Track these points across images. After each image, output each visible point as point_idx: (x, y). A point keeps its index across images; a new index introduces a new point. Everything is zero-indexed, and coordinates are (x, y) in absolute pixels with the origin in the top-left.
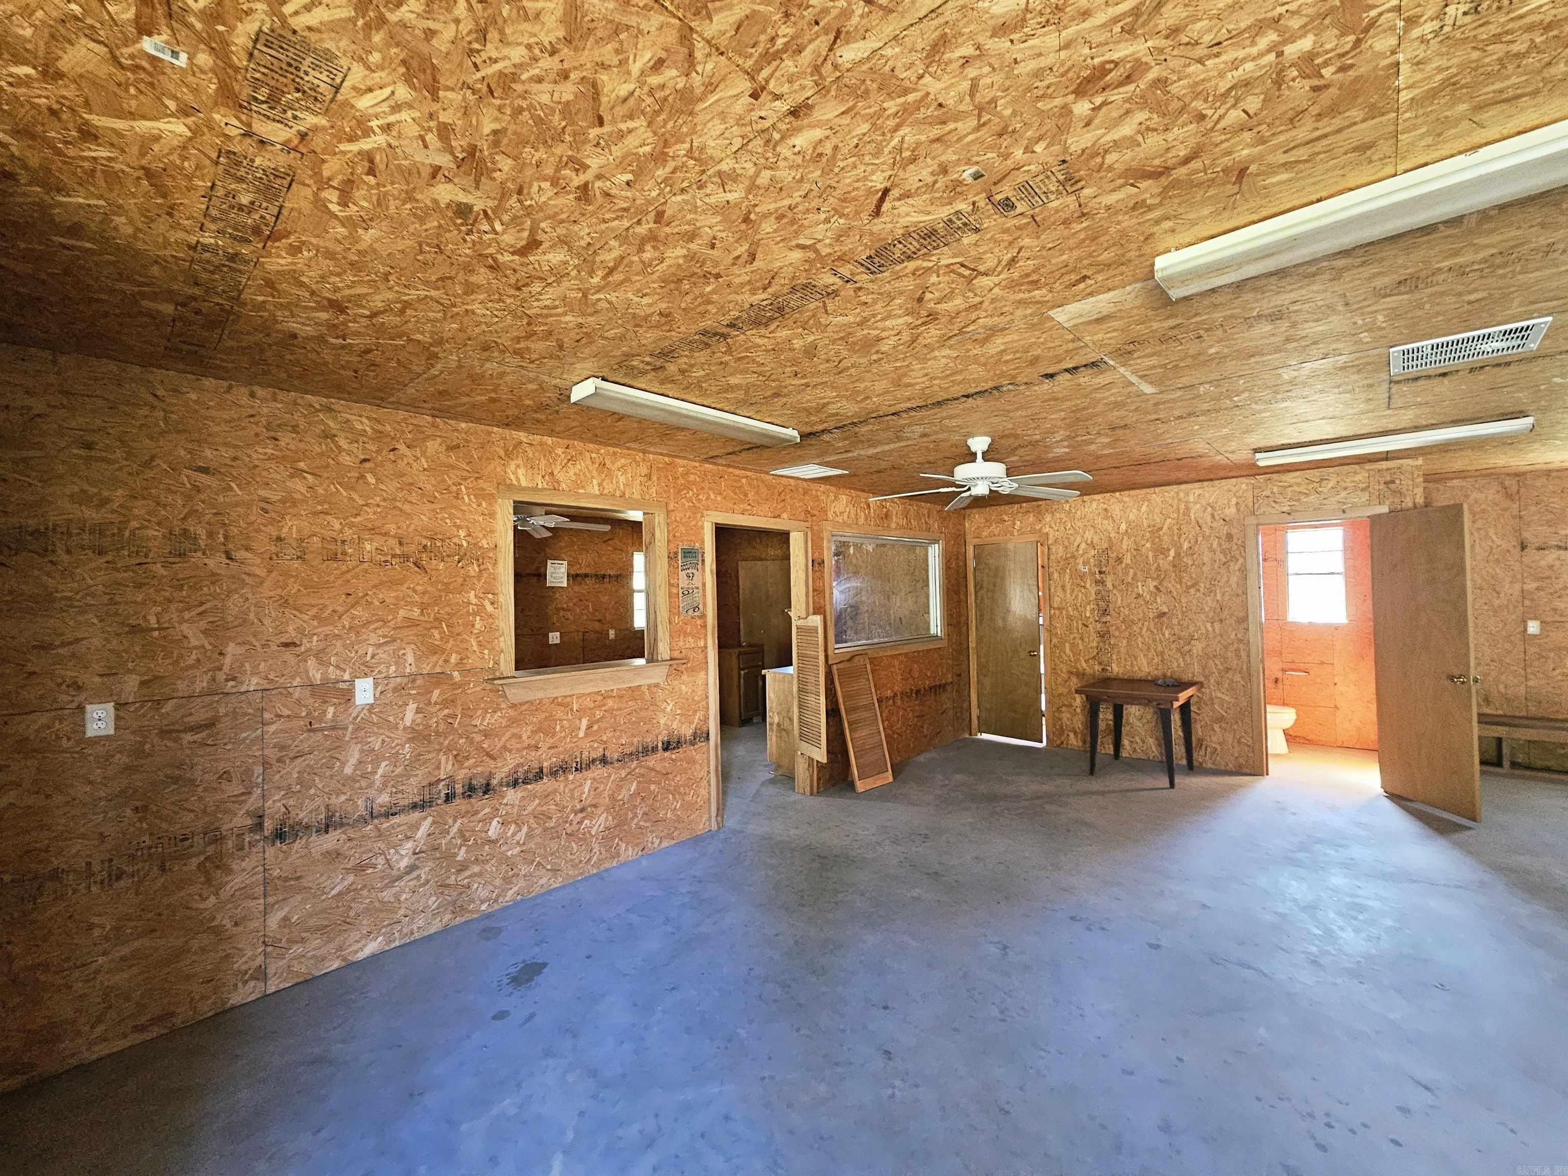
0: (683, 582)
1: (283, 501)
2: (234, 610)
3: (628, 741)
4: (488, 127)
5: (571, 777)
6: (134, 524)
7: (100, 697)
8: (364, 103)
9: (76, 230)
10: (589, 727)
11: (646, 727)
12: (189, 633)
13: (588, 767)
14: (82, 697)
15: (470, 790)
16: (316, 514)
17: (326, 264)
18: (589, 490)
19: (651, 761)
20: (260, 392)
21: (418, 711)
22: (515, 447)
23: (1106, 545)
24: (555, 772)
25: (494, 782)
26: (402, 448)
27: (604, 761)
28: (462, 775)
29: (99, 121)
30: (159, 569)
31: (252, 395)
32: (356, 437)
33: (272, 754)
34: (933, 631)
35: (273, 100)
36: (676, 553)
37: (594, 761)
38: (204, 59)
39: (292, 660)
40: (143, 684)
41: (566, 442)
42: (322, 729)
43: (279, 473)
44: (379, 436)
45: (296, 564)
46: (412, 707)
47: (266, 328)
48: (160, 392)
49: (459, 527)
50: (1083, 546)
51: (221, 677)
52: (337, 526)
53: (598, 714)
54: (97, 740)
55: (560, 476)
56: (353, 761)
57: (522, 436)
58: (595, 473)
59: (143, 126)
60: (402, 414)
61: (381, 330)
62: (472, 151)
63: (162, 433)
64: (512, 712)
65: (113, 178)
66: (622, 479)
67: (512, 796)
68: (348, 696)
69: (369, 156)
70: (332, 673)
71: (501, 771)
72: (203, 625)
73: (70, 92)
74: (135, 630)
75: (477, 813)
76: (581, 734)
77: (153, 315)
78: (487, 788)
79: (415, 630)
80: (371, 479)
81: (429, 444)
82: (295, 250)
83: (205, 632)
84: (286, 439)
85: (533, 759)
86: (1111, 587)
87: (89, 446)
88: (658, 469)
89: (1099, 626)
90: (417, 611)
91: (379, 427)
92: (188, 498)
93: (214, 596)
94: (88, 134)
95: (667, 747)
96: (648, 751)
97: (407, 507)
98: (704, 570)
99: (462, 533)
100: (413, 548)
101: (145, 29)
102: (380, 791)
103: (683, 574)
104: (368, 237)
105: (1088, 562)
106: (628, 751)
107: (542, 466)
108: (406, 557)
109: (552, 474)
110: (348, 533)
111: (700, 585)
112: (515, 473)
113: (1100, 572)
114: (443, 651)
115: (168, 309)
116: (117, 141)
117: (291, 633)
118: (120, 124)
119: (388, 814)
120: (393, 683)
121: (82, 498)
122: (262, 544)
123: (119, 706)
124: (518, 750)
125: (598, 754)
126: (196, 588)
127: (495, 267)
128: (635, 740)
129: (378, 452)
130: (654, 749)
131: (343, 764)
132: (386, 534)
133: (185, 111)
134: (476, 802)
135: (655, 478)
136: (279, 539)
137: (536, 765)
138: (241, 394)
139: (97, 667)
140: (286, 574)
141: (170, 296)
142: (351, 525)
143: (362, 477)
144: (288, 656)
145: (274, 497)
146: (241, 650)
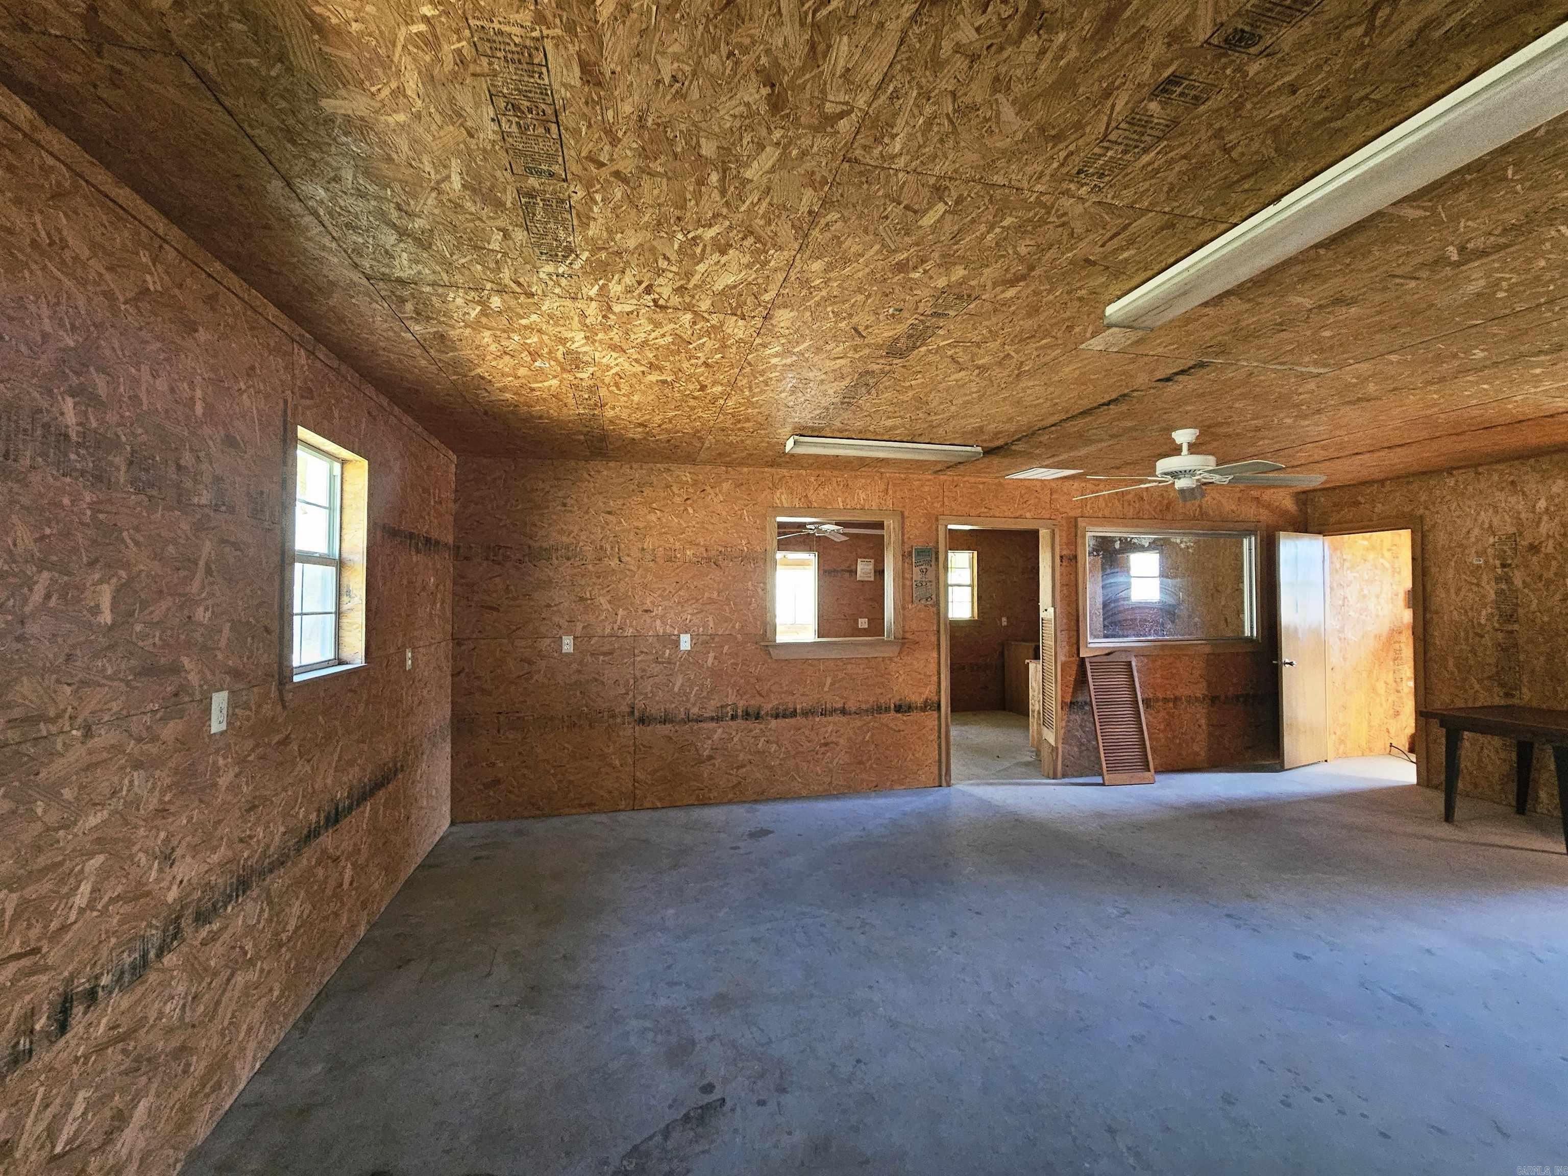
0: (917, 574)
1: (645, 527)
2: (622, 590)
3: (866, 699)
4: (651, 356)
5: (817, 719)
6: (581, 544)
7: (567, 634)
8: (604, 361)
9: (541, 417)
10: (832, 684)
11: (880, 691)
12: (602, 601)
13: (831, 714)
14: (561, 632)
15: (747, 715)
16: (661, 534)
17: (628, 411)
18: (836, 506)
19: (885, 718)
20: (635, 466)
21: (715, 658)
22: (780, 480)
23: (1513, 530)
24: (806, 713)
25: (763, 713)
26: (708, 488)
27: (844, 712)
28: (741, 704)
29: (533, 386)
30: (590, 567)
31: (631, 468)
32: (682, 484)
33: (638, 674)
34: (1247, 633)
35: (577, 367)
36: (910, 553)
37: (835, 710)
38: (553, 363)
39: (649, 621)
40: (584, 627)
41: (817, 472)
42: (663, 663)
43: (643, 511)
44: (695, 483)
45: (652, 564)
46: (712, 655)
47: (621, 438)
48: (592, 473)
49: (741, 538)
50: (1476, 531)
51: (616, 627)
52: (672, 540)
53: (841, 675)
54: (567, 654)
55: (813, 498)
56: (678, 684)
57: (784, 472)
58: (839, 493)
59: (546, 384)
60: (709, 467)
61: (668, 431)
62: (651, 364)
63: (593, 495)
64: (775, 666)
65: (544, 400)
66: (863, 496)
67: (773, 723)
68: (677, 643)
69: (617, 374)
70: (669, 630)
71: (767, 707)
72: (609, 598)
73: (524, 381)
74: (582, 599)
75: (751, 731)
76: (826, 689)
77: (579, 441)
78: (758, 717)
79: (715, 606)
80: (691, 511)
81: (724, 485)
82: (613, 408)
83: (610, 602)
84: (647, 491)
85: (790, 702)
86: (1520, 585)
87: (564, 505)
88: (894, 485)
89: (1500, 636)
90: (716, 594)
91: (695, 477)
92: (603, 528)
93: (614, 582)
94: (533, 390)
95: (898, 709)
96: (880, 709)
97: (710, 527)
98: (937, 566)
99: (744, 542)
100: (714, 553)
101: (534, 361)
102: (694, 705)
103: (916, 570)
104: (636, 398)
105: (1485, 552)
106: (864, 707)
107: (799, 491)
108: (710, 559)
109: (806, 496)
110: (678, 545)
111: (933, 579)
112: (780, 499)
113: (1503, 566)
114: (731, 620)
115: (582, 437)
116: (540, 389)
117: (648, 605)
118: (540, 385)
119: (698, 721)
120: (701, 639)
121: (561, 532)
122: (635, 552)
123: (575, 638)
124: (780, 693)
125: (840, 705)
126: (605, 578)
127: (694, 398)
128: (871, 700)
129: (695, 493)
130: (887, 710)
131: (674, 685)
132: (698, 545)
133: (555, 377)
134: (750, 724)
135: (890, 492)
136: (643, 549)
137: (791, 706)
138: (626, 469)
139: (567, 617)
140: (647, 570)
141: (581, 433)
142: (679, 540)
143: (686, 509)
144: (646, 617)
145: (641, 525)
146: (625, 613)
